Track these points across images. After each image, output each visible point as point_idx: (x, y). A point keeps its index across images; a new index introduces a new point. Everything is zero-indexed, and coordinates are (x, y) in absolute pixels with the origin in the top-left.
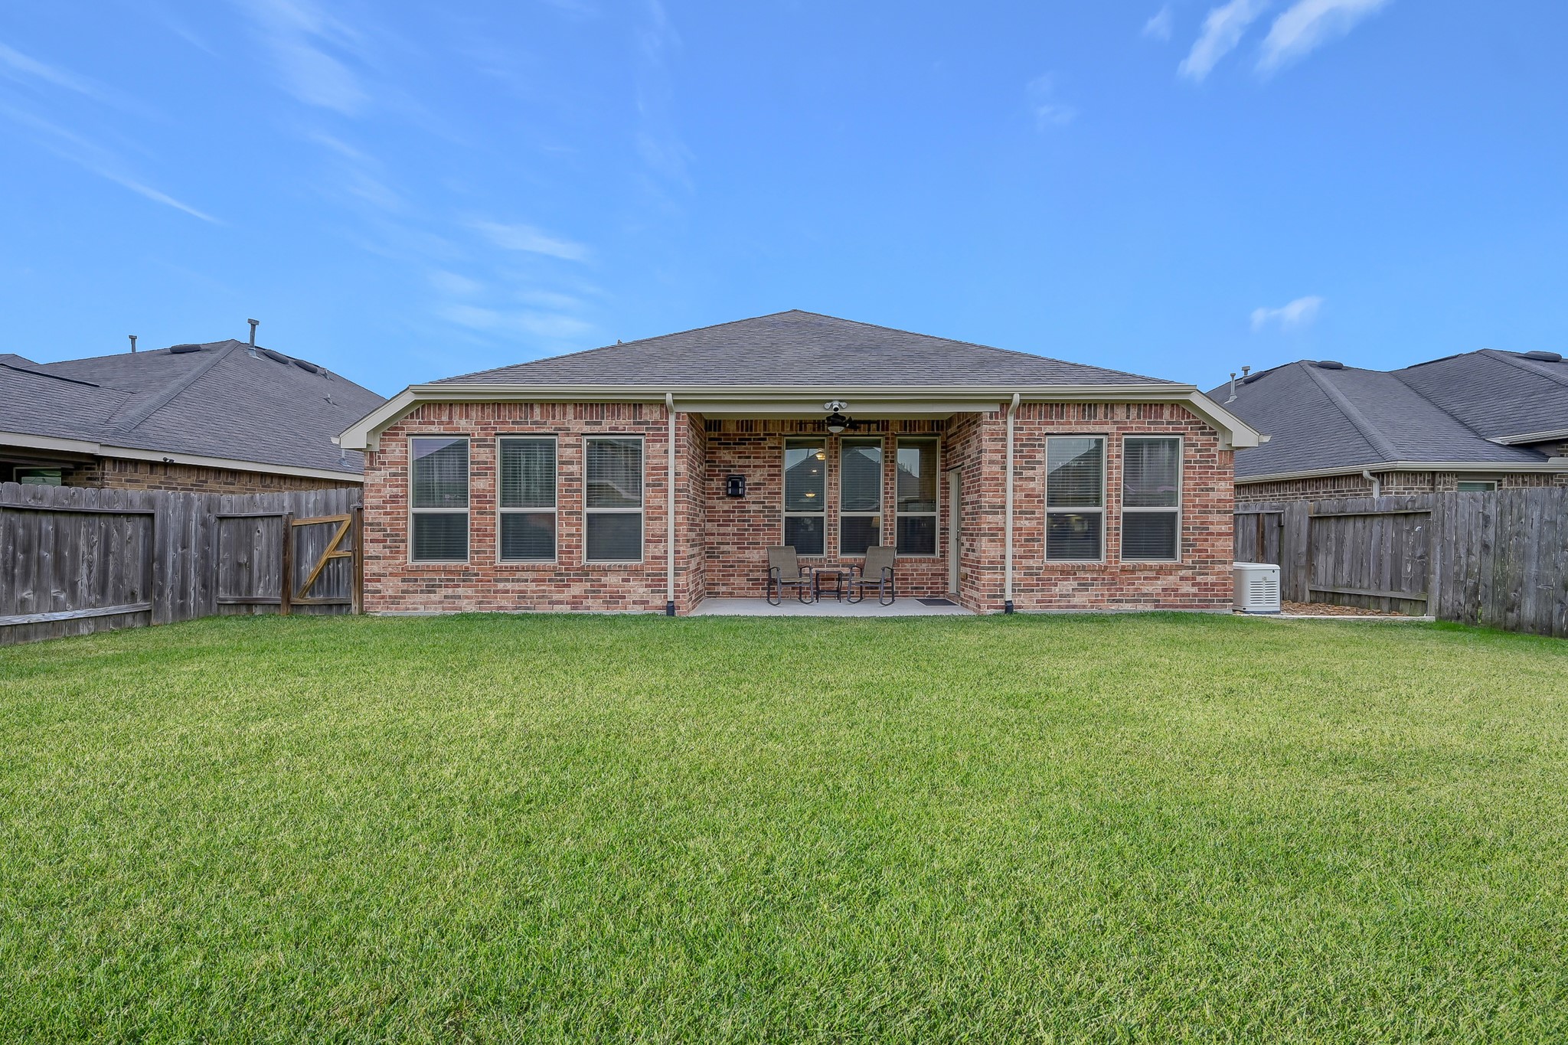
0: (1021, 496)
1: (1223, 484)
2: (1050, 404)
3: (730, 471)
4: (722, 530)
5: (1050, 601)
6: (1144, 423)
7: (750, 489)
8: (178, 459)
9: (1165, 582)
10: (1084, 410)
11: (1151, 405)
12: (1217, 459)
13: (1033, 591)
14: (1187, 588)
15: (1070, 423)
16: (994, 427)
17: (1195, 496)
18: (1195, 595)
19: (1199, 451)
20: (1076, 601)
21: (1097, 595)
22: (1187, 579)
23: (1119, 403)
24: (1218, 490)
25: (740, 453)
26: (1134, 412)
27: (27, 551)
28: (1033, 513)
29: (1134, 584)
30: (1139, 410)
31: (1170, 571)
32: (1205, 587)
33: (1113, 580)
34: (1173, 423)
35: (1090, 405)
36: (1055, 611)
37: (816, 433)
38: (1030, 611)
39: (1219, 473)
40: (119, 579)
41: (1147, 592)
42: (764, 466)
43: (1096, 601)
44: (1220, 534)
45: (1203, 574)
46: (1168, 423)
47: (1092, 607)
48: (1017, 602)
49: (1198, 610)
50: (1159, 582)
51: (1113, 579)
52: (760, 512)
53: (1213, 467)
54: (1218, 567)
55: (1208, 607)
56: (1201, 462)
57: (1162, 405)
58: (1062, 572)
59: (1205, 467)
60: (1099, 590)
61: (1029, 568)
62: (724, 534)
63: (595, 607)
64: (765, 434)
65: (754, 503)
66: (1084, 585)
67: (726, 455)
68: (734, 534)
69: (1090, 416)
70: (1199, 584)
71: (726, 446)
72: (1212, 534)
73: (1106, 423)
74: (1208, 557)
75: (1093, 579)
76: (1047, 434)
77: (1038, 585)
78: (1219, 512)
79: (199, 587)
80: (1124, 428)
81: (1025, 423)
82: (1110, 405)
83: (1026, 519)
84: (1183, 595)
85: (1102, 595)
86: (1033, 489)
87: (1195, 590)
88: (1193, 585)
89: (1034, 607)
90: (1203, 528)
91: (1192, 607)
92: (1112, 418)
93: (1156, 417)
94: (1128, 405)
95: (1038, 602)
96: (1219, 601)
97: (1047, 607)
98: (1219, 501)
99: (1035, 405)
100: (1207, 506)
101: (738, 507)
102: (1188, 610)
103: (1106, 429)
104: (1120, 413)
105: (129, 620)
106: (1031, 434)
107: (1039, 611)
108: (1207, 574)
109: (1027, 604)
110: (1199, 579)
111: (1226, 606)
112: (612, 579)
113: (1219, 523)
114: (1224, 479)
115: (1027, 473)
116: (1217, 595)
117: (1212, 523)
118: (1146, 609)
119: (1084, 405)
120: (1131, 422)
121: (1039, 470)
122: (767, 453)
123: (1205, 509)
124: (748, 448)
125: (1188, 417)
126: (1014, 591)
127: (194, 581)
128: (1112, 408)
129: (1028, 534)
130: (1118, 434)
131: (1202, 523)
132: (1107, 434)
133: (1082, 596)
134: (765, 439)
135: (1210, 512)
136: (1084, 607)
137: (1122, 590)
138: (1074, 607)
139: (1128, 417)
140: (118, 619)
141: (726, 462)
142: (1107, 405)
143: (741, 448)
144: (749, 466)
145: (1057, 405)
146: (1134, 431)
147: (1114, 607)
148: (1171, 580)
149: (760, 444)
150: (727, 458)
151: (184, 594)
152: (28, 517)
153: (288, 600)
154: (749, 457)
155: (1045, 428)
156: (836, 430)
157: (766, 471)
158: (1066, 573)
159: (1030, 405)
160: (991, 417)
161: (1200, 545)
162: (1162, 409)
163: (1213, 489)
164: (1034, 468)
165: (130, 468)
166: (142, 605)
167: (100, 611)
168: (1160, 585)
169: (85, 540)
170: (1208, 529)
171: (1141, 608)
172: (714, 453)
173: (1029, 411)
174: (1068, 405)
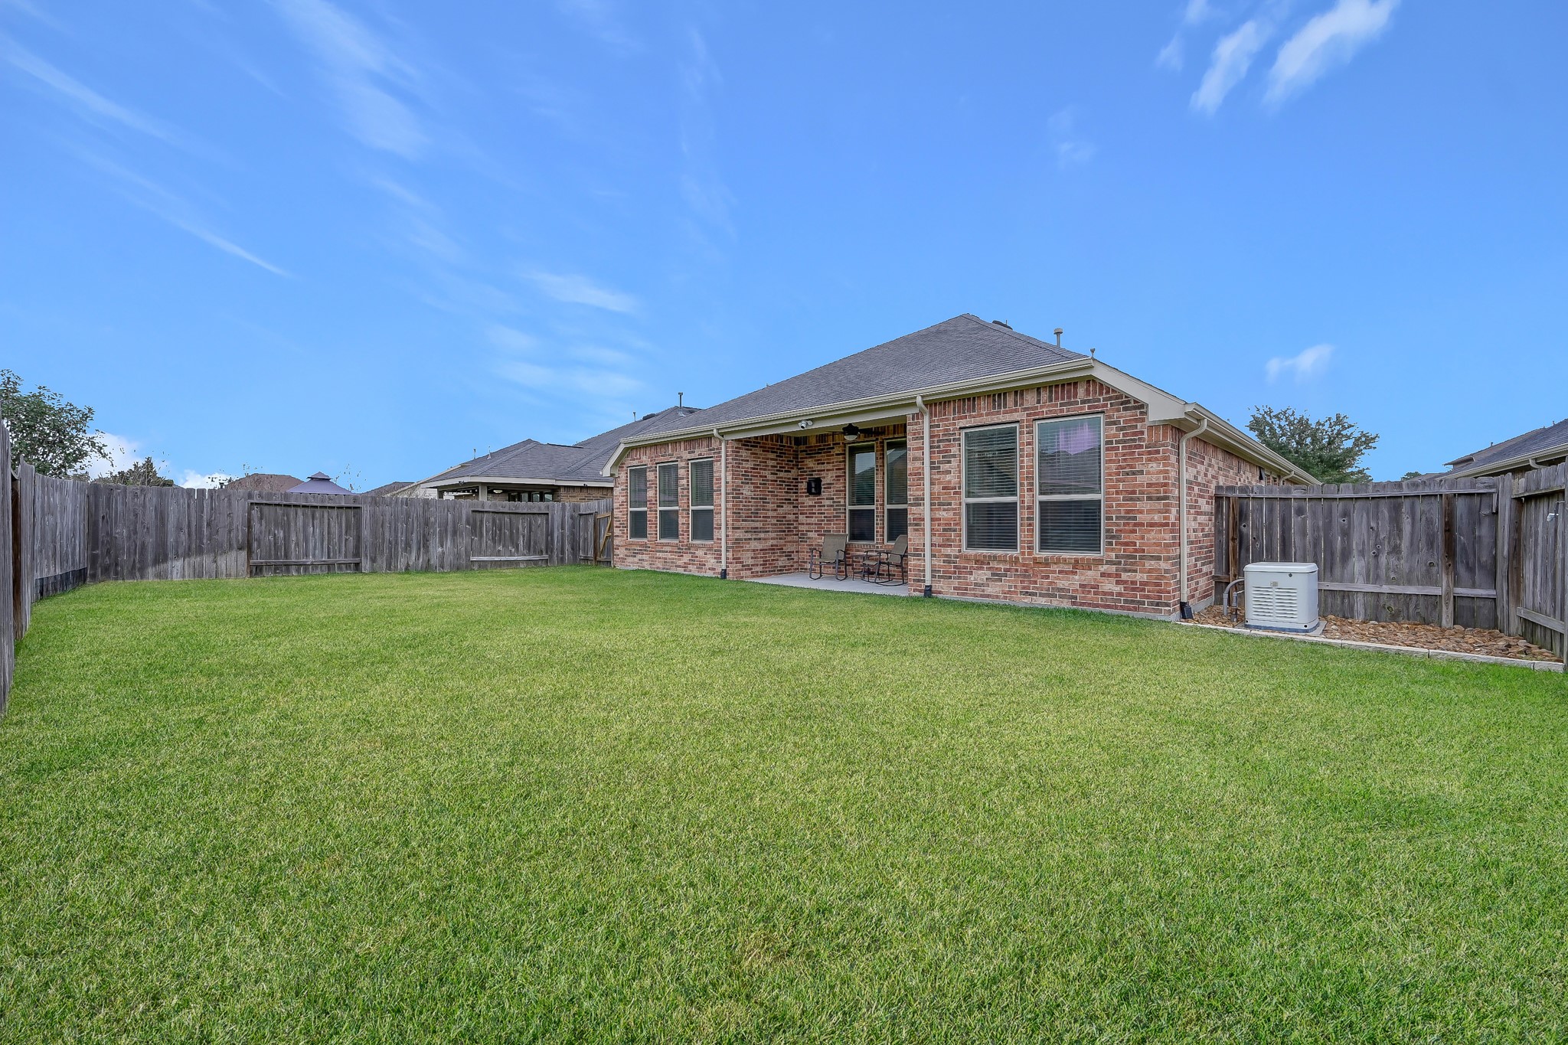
0: (937, 488)
1: (1155, 465)
2: (963, 399)
3: (812, 475)
4: (809, 520)
5: (966, 589)
6: (1056, 405)
7: (825, 488)
8: (589, 484)
9: (1083, 578)
10: (994, 400)
11: (1063, 385)
12: (1145, 436)
13: (950, 578)
14: (1109, 586)
15: (982, 415)
16: (915, 427)
17: (1118, 480)
18: (1120, 594)
19: (1122, 429)
20: (989, 590)
21: (1010, 587)
22: (1109, 575)
23: (1029, 388)
24: (1148, 473)
25: (819, 460)
26: (1044, 395)
27: (500, 530)
28: (950, 504)
29: (1048, 577)
30: (1051, 392)
31: (1088, 565)
32: (1132, 586)
33: (1028, 572)
34: (1089, 401)
35: (1000, 395)
36: (970, 599)
37: (866, 439)
38: (947, 597)
39: (1149, 453)
40: (535, 543)
41: (1062, 586)
42: (833, 470)
43: (1009, 592)
44: (1151, 525)
45: (1129, 571)
46: (1083, 402)
47: (1005, 598)
48: (936, 587)
49: (1125, 612)
50: (1077, 577)
51: (1026, 571)
52: (832, 506)
53: (1141, 447)
54: (1149, 564)
55: (1135, 609)
56: (1125, 441)
57: (1076, 384)
58: (977, 562)
59: (1130, 447)
60: (1012, 581)
61: (947, 556)
62: (809, 524)
63: (693, 570)
64: (834, 444)
65: (827, 499)
66: (997, 575)
67: (810, 463)
68: (816, 524)
69: (999, 405)
70: (1125, 582)
71: (810, 456)
72: (1142, 525)
73: (1016, 411)
74: (1136, 551)
75: (1006, 570)
76: (960, 428)
77: (955, 572)
78: (1149, 498)
79: (570, 550)
80: (1035, 414)
81: (942, 420)
82: (1019, 392)
83: (944, 510)
84: (1105, 593)
85: (1015, 587)
86: (950, 482)
87: (1119, 588)
88: (1118, 583)
89: (952, 594)
90: (1130, 516)
91: (1116, 607)
92: (1022, 404)
93: (1069, 398)
94: (1038, 389)
95: (955, 588)
96: (1152, 604)
97: (963, 594)
98: (1150, 485)
99: (949, 402)
100: (1134, 492)
101: (818, 503)
102: (1109, 611)
103: (1016, 416)
104: (1030, 399)
105: (540, 563)
106: (947, 430)
107: (955, 597)
108: (1136, 571)
109: (946, 589)
110: (1125, 576)
111: (1160, 611)
112: (700, 553)
113: (1149, 512)
114: (1156, 459)
115: (944, 467)
116: (1148, 597)
117: (1141, 512)
118: (1062, 606)
119: (994, 395)
120: (1042, 407)
121: (954, 463)
122: (835, 459)
123: (1131, 495)
124: (823, 456)
125: (1107, 392)
126: (933, 576)
127: (567, 547)
128: (1022, 395)
129: (946, 524)
130: (1028, 421)
131: (1128, 512)
132: (1018, 422)
133: (996, 586)
134: (833, 448)
135: (1138, 499)
136: (997, 597)
137: (1035, 582)
138: (988, 596)
139: (1039, 402)
140: (535, 562)
141: (810, 468)
142: (1016, 392)
143: (819, 456)
144: (824, 470)
145: (969, 399)
146: (1045, 416)
147: (1027, 600)
148: (1091, 575)
149: (830, 452)
150: (811, 465)
151: (563, 552)
152: (500, 515)
153: (595, 558)
154: (824, 463)
155: (959, 423)
156: (850, 438)
157: (834, 474)
158: (980, 562)
159: (945, 402)
160: (913, 419)
161: (1125, 537)
162: (1075, 387)
163: (1141, 472)
164: (949, 462)
165: (571, 490)
166: (545, 556)
167: (527, 558)
168: (1077, 580)
169: (521, 525)
170: (1135, 518)
171: (1056, 603)
172: (803, 462)
173: (945, 409)
174: (979, 397)
